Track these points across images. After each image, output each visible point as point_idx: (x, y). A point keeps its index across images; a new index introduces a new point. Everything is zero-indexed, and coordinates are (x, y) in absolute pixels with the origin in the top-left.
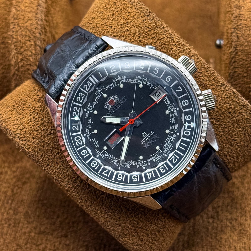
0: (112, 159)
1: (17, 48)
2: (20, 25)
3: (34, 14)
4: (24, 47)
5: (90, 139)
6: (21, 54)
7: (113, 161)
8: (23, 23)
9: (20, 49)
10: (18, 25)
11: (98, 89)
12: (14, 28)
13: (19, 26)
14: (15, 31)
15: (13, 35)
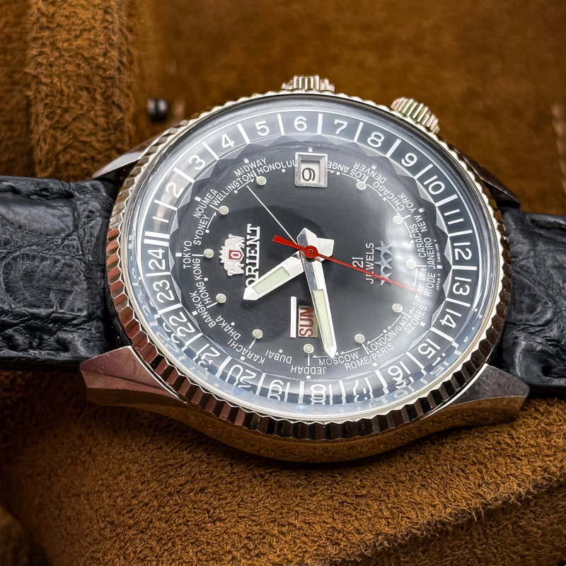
0: (341, 360)
1: (52, 113)
2: (60, 44)
3: (101, 12)
4: (72, 108)
5: (259, 359)
6: (64, 129)
7: (349, 362)
8: (68, 40)
9: (61, 116)
10: (53, 44)
11: (183, 255)
12: (41, 53)
13: (57, 49)
14: (45, 61)
15: (40, 76)
